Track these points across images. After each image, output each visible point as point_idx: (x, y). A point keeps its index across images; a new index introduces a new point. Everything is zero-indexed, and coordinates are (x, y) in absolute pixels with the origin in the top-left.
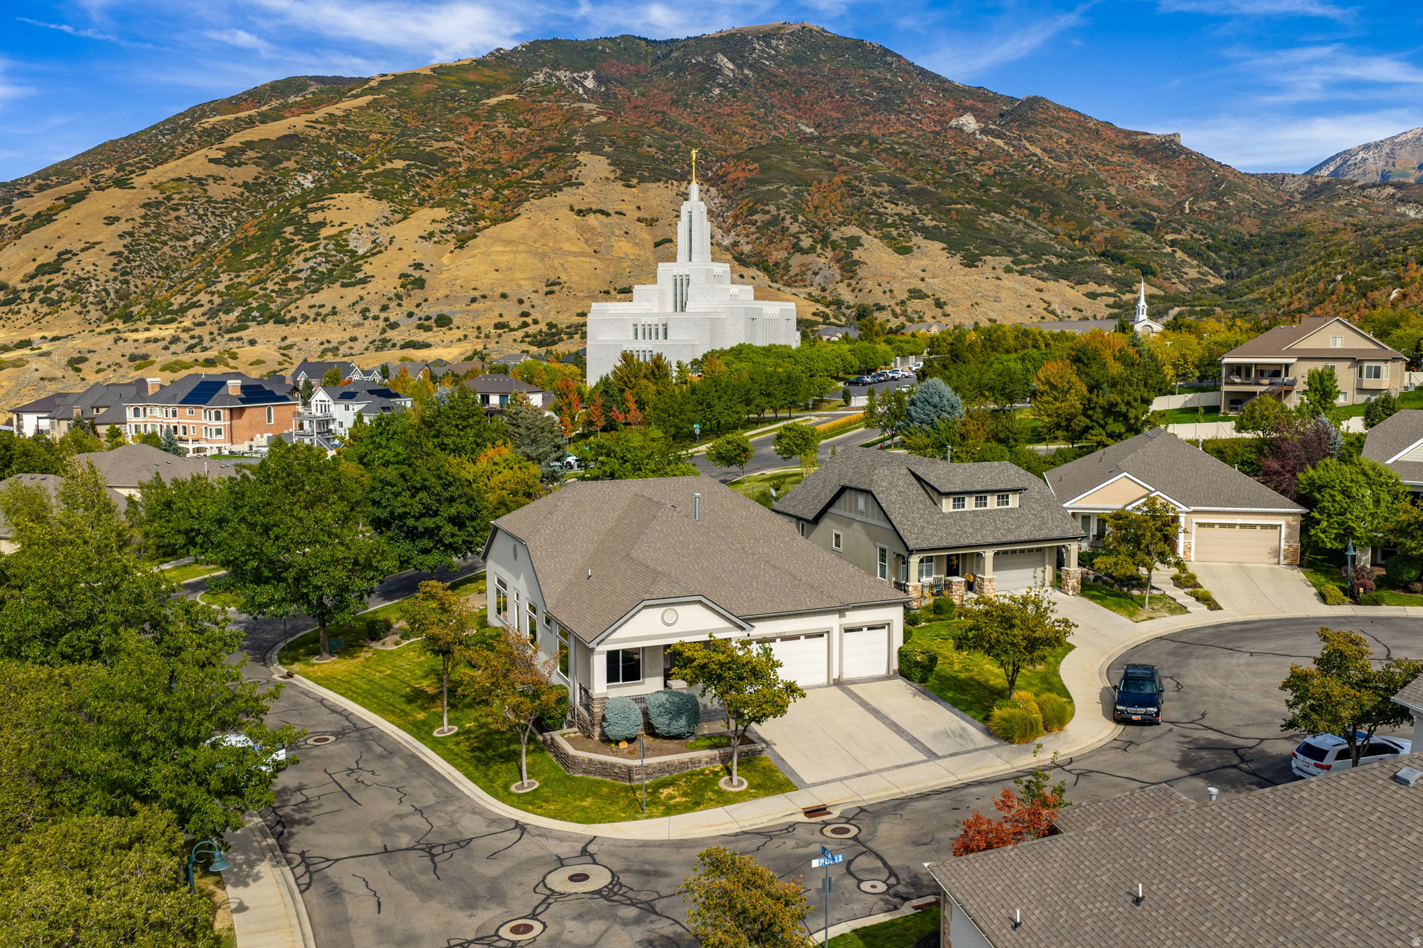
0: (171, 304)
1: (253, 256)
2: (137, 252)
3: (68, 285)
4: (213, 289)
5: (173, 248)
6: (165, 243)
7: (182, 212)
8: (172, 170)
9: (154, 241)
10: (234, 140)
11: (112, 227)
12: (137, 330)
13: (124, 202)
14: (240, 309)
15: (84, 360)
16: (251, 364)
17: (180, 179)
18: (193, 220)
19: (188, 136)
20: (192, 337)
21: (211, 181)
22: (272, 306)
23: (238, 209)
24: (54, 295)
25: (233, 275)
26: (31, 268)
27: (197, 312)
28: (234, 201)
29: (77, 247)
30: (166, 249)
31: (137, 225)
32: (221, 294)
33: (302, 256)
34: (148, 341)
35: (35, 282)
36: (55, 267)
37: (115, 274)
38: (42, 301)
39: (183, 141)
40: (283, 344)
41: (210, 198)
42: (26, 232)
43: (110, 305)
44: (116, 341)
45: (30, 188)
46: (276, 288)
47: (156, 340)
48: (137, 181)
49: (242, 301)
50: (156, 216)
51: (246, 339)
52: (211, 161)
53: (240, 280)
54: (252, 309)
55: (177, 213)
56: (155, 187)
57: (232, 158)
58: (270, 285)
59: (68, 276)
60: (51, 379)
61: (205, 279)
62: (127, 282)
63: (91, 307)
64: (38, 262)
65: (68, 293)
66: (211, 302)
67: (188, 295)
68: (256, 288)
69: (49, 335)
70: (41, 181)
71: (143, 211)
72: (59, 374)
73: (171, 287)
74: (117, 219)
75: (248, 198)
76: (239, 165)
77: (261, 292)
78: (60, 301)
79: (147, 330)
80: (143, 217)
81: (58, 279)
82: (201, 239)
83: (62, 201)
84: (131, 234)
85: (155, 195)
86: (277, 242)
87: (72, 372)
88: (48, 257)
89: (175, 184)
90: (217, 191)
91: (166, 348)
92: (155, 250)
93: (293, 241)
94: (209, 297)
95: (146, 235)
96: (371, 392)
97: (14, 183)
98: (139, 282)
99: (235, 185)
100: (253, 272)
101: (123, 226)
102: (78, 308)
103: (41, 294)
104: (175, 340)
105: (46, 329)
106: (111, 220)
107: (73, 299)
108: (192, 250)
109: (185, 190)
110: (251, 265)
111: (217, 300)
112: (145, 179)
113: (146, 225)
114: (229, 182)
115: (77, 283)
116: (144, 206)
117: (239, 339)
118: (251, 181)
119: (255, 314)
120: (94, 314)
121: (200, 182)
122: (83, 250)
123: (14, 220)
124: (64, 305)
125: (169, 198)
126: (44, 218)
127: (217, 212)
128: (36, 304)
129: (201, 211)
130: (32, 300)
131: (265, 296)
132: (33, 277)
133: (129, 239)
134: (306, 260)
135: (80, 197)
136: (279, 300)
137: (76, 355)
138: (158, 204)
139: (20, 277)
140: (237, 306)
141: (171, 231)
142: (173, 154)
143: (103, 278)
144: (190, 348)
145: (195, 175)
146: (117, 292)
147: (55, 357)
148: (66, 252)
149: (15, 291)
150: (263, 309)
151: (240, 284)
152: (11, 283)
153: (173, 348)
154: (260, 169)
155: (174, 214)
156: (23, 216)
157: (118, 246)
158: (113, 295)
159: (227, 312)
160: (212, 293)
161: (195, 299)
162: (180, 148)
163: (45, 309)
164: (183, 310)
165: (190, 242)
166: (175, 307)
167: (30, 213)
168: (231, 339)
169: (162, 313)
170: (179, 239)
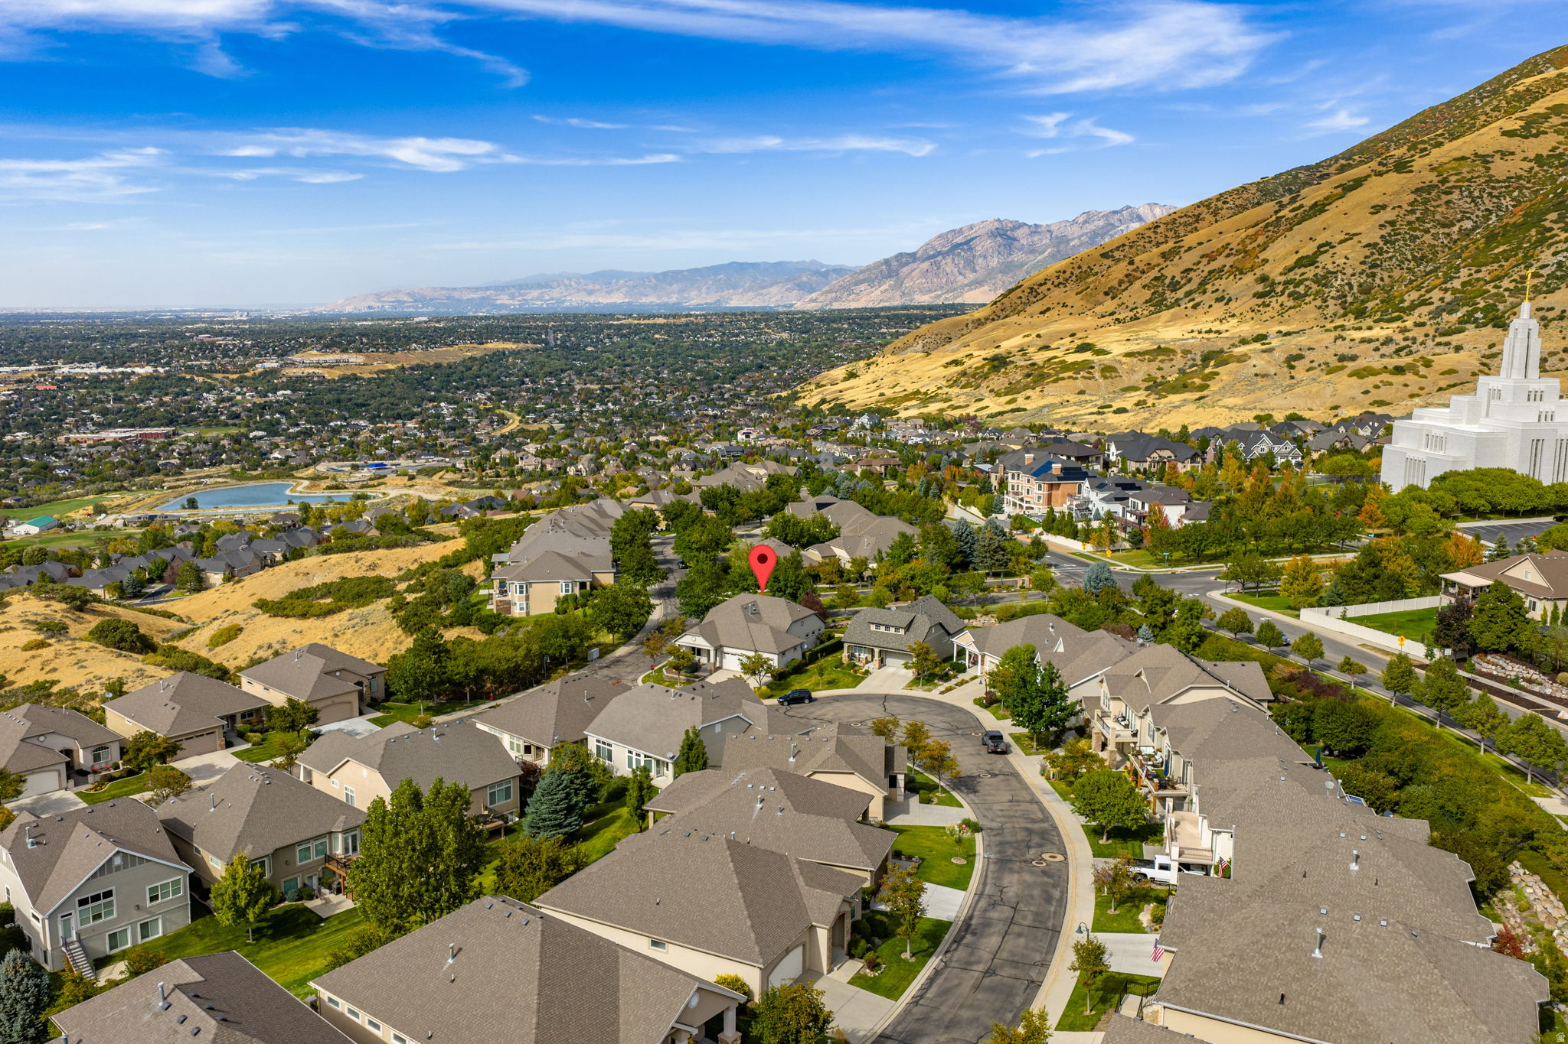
0: (1403, 301)
1: (1501, 249)
2: (1393, 243)
3: (1317, 280)
4: (1449, 285)
5: (1435, 237)
6: (1427, 231)
7: (1455, 196)
8: (1458, 149)
9: (1415, 230)
10: (1538, 107)
11: (1376, 217)
12: (1360, 329)
13: (1396, 188)
14: (1466, 308)
15: (1300, 357)
16: (1442, 374)
17: (1463, 158)
18: (1466, 204)
19: (1495, 103)
20: (1406, 339)
21: (1498, 156)
22: (1501, 307)
23: (1520, 188)
24: (1301, 289)
25: (1474, 269)
26: (1291, 261)
27: (1424, 310)
28: (1519, 178)
29: (1335, 240)
30: (1427, 238)
31: (1403, 212)
32: (1454, 291)
33: (1553, 249)
34: (1363, 341)
35: (1291, 275)
36: (1310, 261)
37: (1364, 267)
38: (1290, 295)
39: (1488, 109)
40: (1488, 352)
41: (1490, 177)
42: (1299, 223)
43: (1350, 299)
44: (1336, 339)
45: (1332, 170)
46: (1512, 286)
47: (1370, 341)
48: (1419, 163)
49: (1470, 301)
50: (1426, 201)
51: (1454, 344)
52: (1505, 133)
53: (1480, 275)
54: (1476, 310)
55: (1449, 197)
56: (1433, 170)
57: (1530, 129)
58: (1506, 283)
59: (1318, 271)
60: (1264, 376)
61: (1445, 274)
62: (1374, 275)
63: (1331, 302)
64: (1299, 255)
65: (1315, 287)
66: (1442, 299)
67: (1423, 291)
68: (1489, 287)
69: (1284, 328)
70: (1343, 162)
71: (1412, 197)
72: (1272, 371)
73: (1411, 282)
74: (1384, 207)
75: (1537, 173)
76: (1536, 136)
77: (1494, 291)
78: (1306, 295)
79: (1370, 328)
80: (1411, 204)
81: (1310, 271)
82: (1468, 224)
83: (1340, 190)
84: (1392, 223)
85: (1433, 177)
86: (1533, 232)
87: (1286, 369)
88: (1309, 249)
89: (1455, 164)
90: (1500, 169)
91: (1377, 349)
92: (1414, 238)
93: (1552, 229)
94: (1441, 294)
95: (1410, 223)
96: (1117, 485)
97: (1318, 165)
98: (1386, 275)
99: (1525, 159)
100: (1496, 266)
101: (1388, 215)
102: (1319, 302)
103: (1291, 288)
104: (1388, 341)
105: (1286, 322)
106: (1377, 209)
107: (1317, 293)
108: (1455, 237)
109: (1464, 170)
110: (1496, 259)
111: (1448, 297)
112: (1427, 160)
113: (1412, 212)
114: (1520, 155)
115: (1324, 277)
116: (1417, 191)
117: (1447, 344)
118: (1545, 153)
119: (1479, 315)
120: (1333, 307)
121: (1485, 159)
122: (1341, 242)
123: (1291, 211)
124: (1307, 299)
125: (1445, 181)
126: (1318, 208)
127: (1495, 193)
128: (1283, 299)
129: (1476, 193)
130: (1283, 293)
131: (1496, 295)
132: (1290, 270)
133: (1389, 229)
134: (1555, 254)
135: (1358, 183)
136: (1511, 299)
137: (1295, 352)
138: (1432, 187)
139: (1281, 269)
140: (1463, 306)
141: (1438, 217)
142: (1473, 126)
143: (1349, 271)
144: (1397, 352)
145: (1480, 152)
146: (1360, 285)
147: (1276, 354)
148: (1328, 244)
149: (1273, 284)
150: (1489, 309)
151: (1478, 280)
152: (1272, 276)
153: (1384, 350)
154: (1561, 138)
155: (1445, 198)
156: (1302, 206)
157: (1375, 237)
158: (1355, 289)
159: (1450, 313)
160: (1446, 290)
161: (1427, 297)
162: (1483, 118)
163: (1291, 303)
164: (1413, 307)
165: (1456, 229)
166: (1406, 304)
167: (1308, 203)
168: (1439, 344)
169: (1393, 310)
170: (1444, 226)
